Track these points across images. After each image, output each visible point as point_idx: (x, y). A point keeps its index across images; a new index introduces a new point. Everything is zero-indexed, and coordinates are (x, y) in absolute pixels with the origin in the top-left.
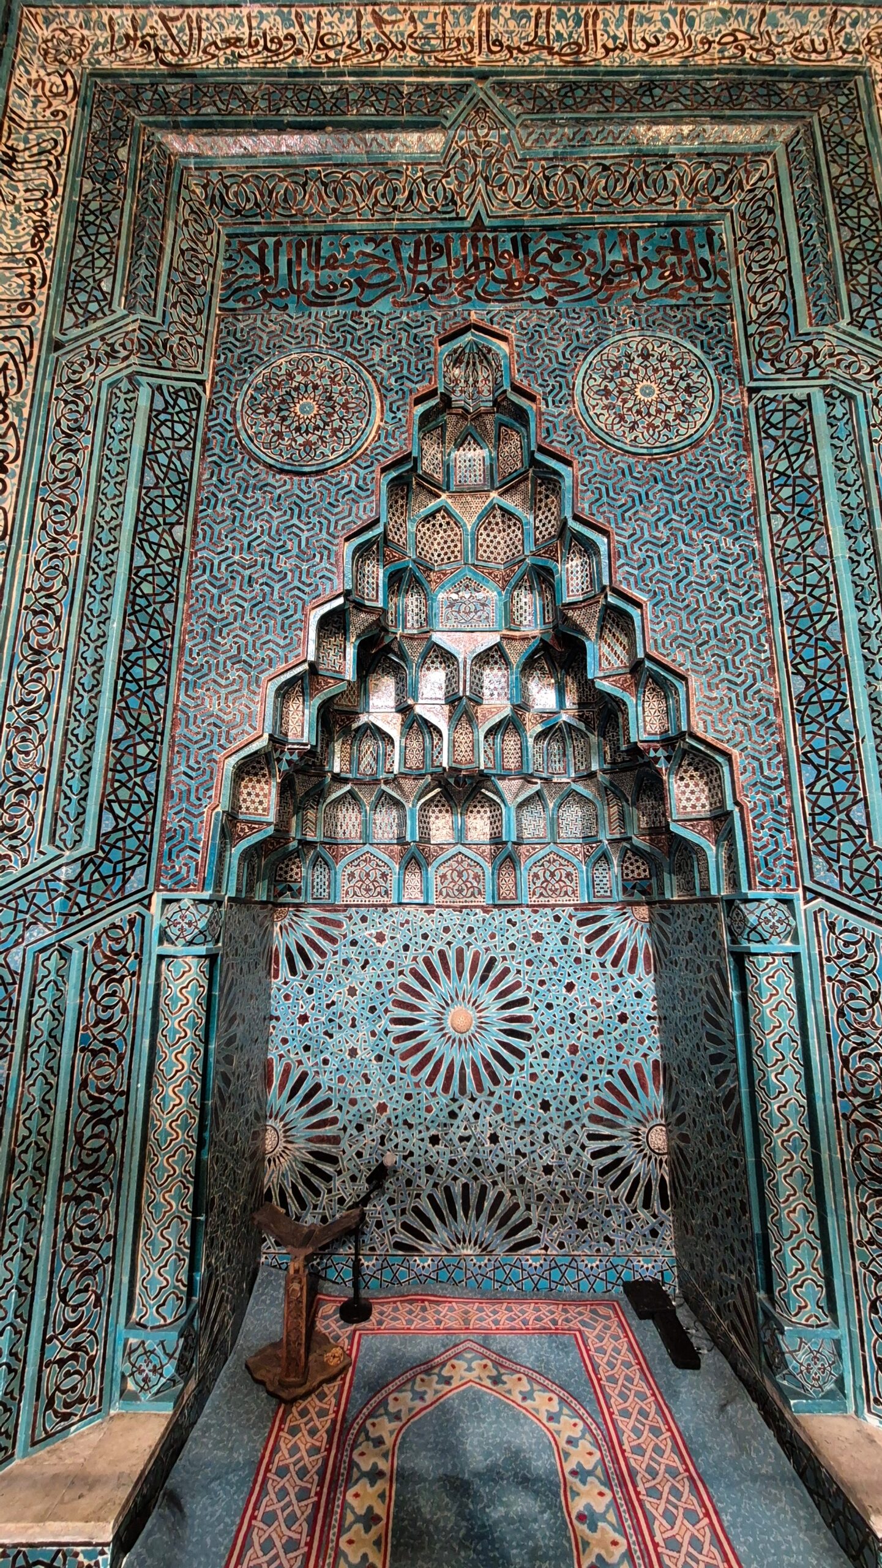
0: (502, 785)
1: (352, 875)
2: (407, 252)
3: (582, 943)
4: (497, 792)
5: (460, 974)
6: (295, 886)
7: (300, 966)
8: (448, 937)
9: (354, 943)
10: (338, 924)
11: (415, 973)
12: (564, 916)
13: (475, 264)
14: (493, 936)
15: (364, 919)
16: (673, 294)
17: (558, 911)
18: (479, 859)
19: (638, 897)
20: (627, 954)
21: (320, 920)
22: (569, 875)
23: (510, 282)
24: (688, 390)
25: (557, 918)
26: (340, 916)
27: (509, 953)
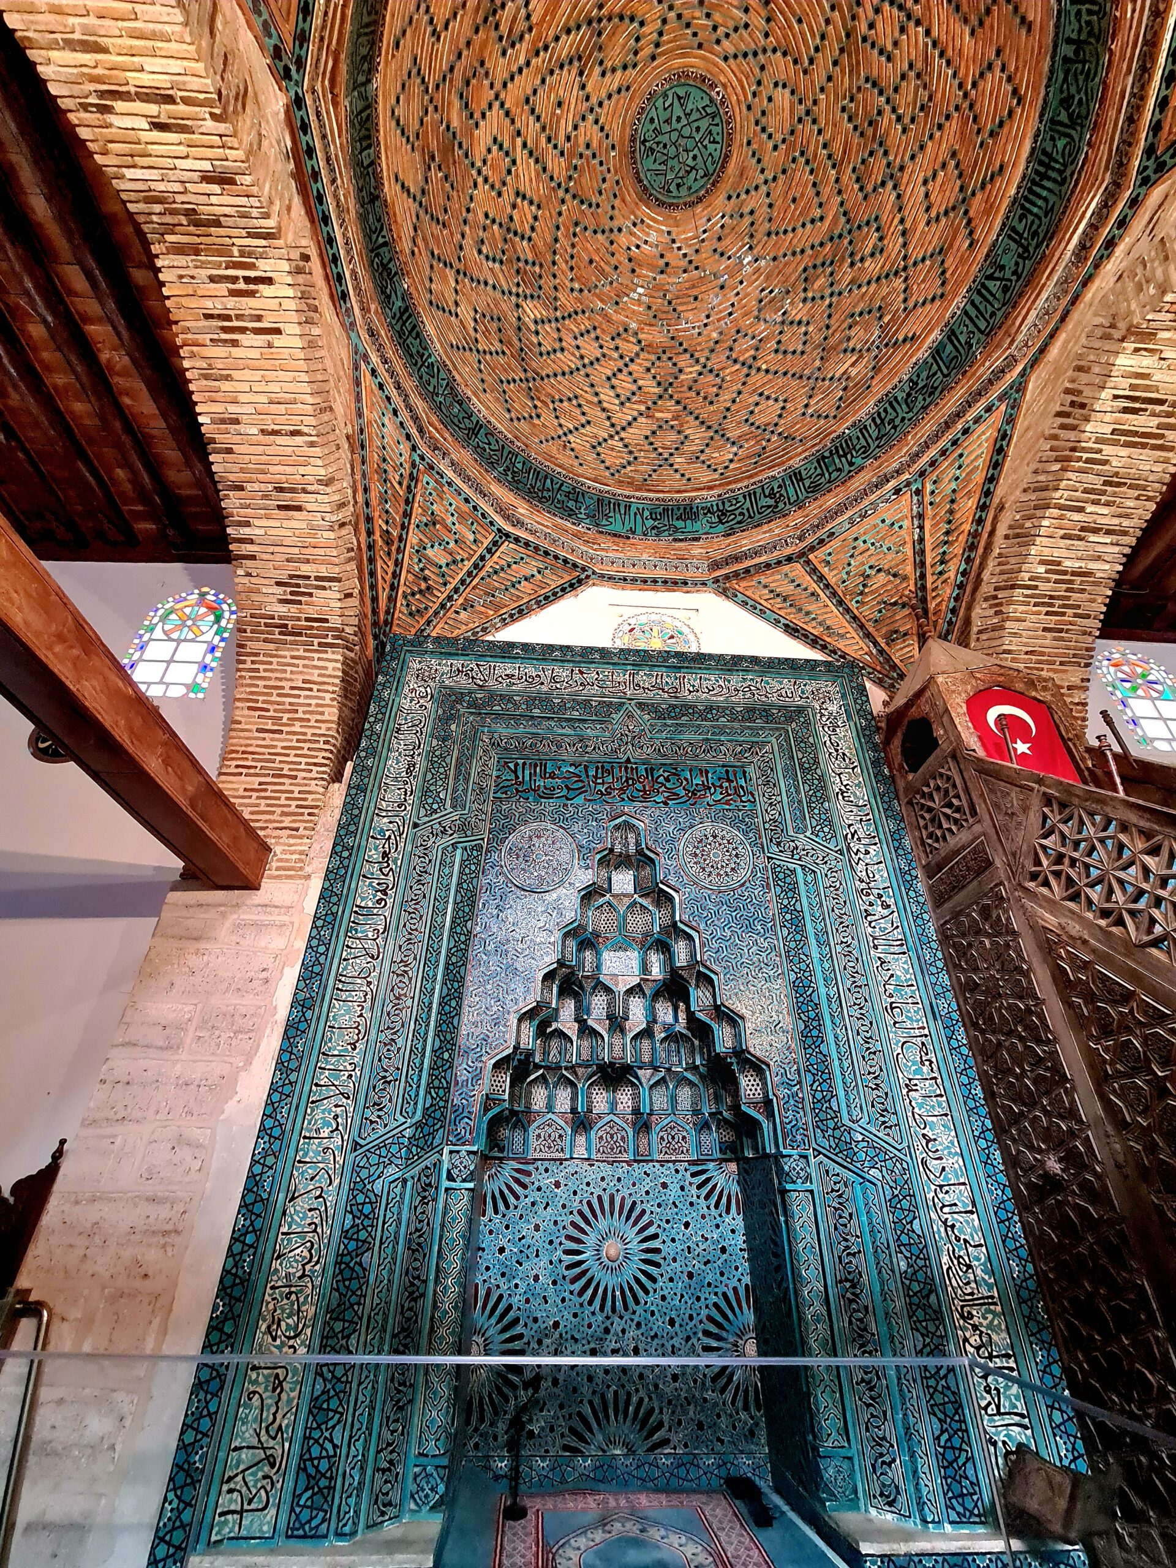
0: (640, 1073)
1: (539, 1136)
2: (592, 773)
3: (694, 1191)
4: (637, 1078)
5: (612, 1214)
6: (501, 1144)
7: (501, 1206)
8: (604, 1185)
9: (539, 1189)
10: (528, 1174)
11: (581, 1213)
12: (681, 1168)
13: (627, 781)
14: (634, 1184)
15: (546, 1170)
16: (727, 802)
17: (678, 1166)
18: (624, 1125)
19: (729, 1155)
20: (724, 1200)
21: (518, 1171)
22: (684, 1138)
23: (644, 791)
24: (737, 855)
25: (677, 1171)
26: (530, 1168)
27: (645, 1198)
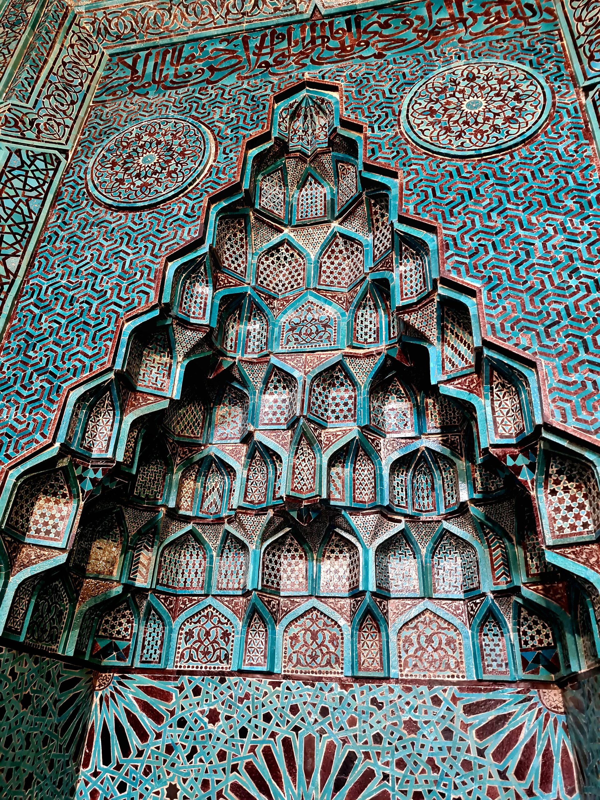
0: (355, 521)
1: (190, 634)
3: (472, 740)
4: (352, 531)
5: (309, 774)
6: (122, 645)
7: (116, 751)
8: (295, 720)
9: (182, 723)
10: (165, 696)
11: (251, 770)
12: (445, 697)
13: (313, 41)
14: (352, 722)
15: (197, 691)
16: (499, 31)
17: (438, 690)
18: (335, 616)
19: (543, 675)
20: (537, 762)
21: (148, 690)
22: (450, 642)
24: (517, 98)
25: (436, 701)
26: (169, 686)
27: (373, 748)
